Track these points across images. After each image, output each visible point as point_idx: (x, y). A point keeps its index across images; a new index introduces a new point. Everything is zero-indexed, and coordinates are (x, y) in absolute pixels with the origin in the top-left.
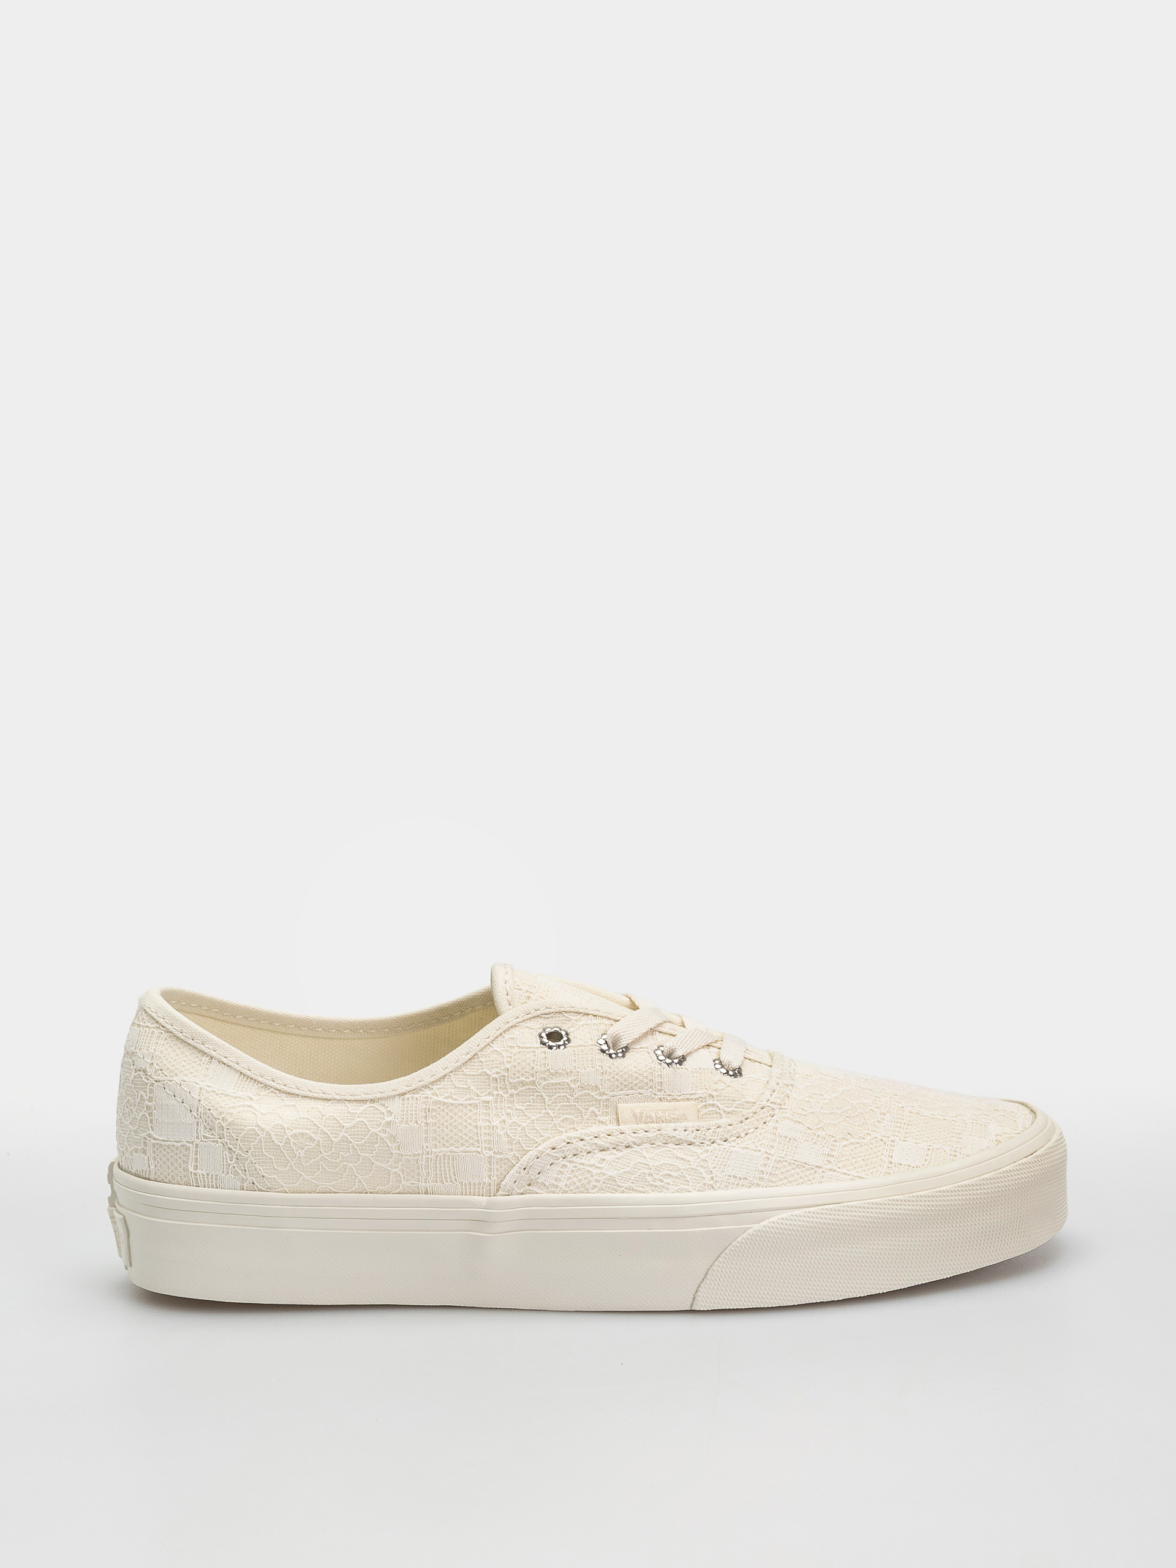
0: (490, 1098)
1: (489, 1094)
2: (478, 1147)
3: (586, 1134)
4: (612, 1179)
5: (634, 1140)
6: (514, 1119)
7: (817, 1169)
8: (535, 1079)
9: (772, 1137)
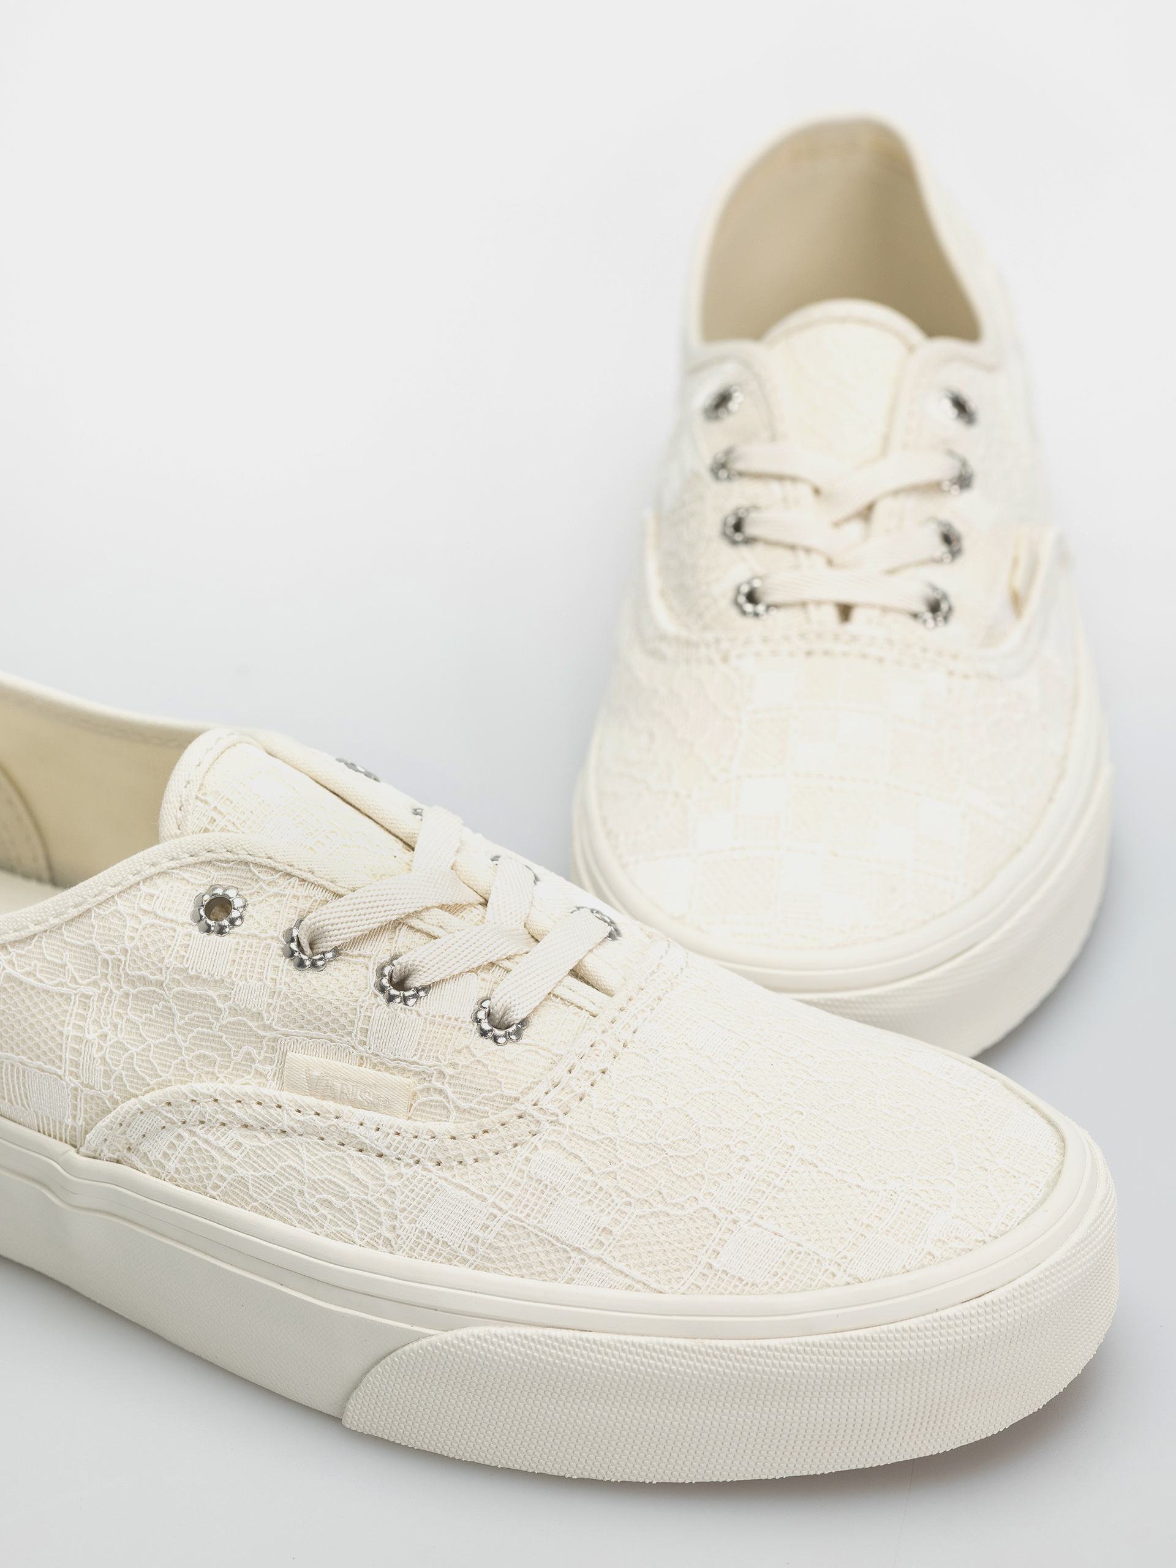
0: (91, 991)
1: (95, 984)
2: (60, 1068)
3: (223, 1093)
4: (242, 1182)
5: (292, 1123)
6: (121, 1036)
7: (573, 1254)
8: (163, 979)
9: (514, 1177)
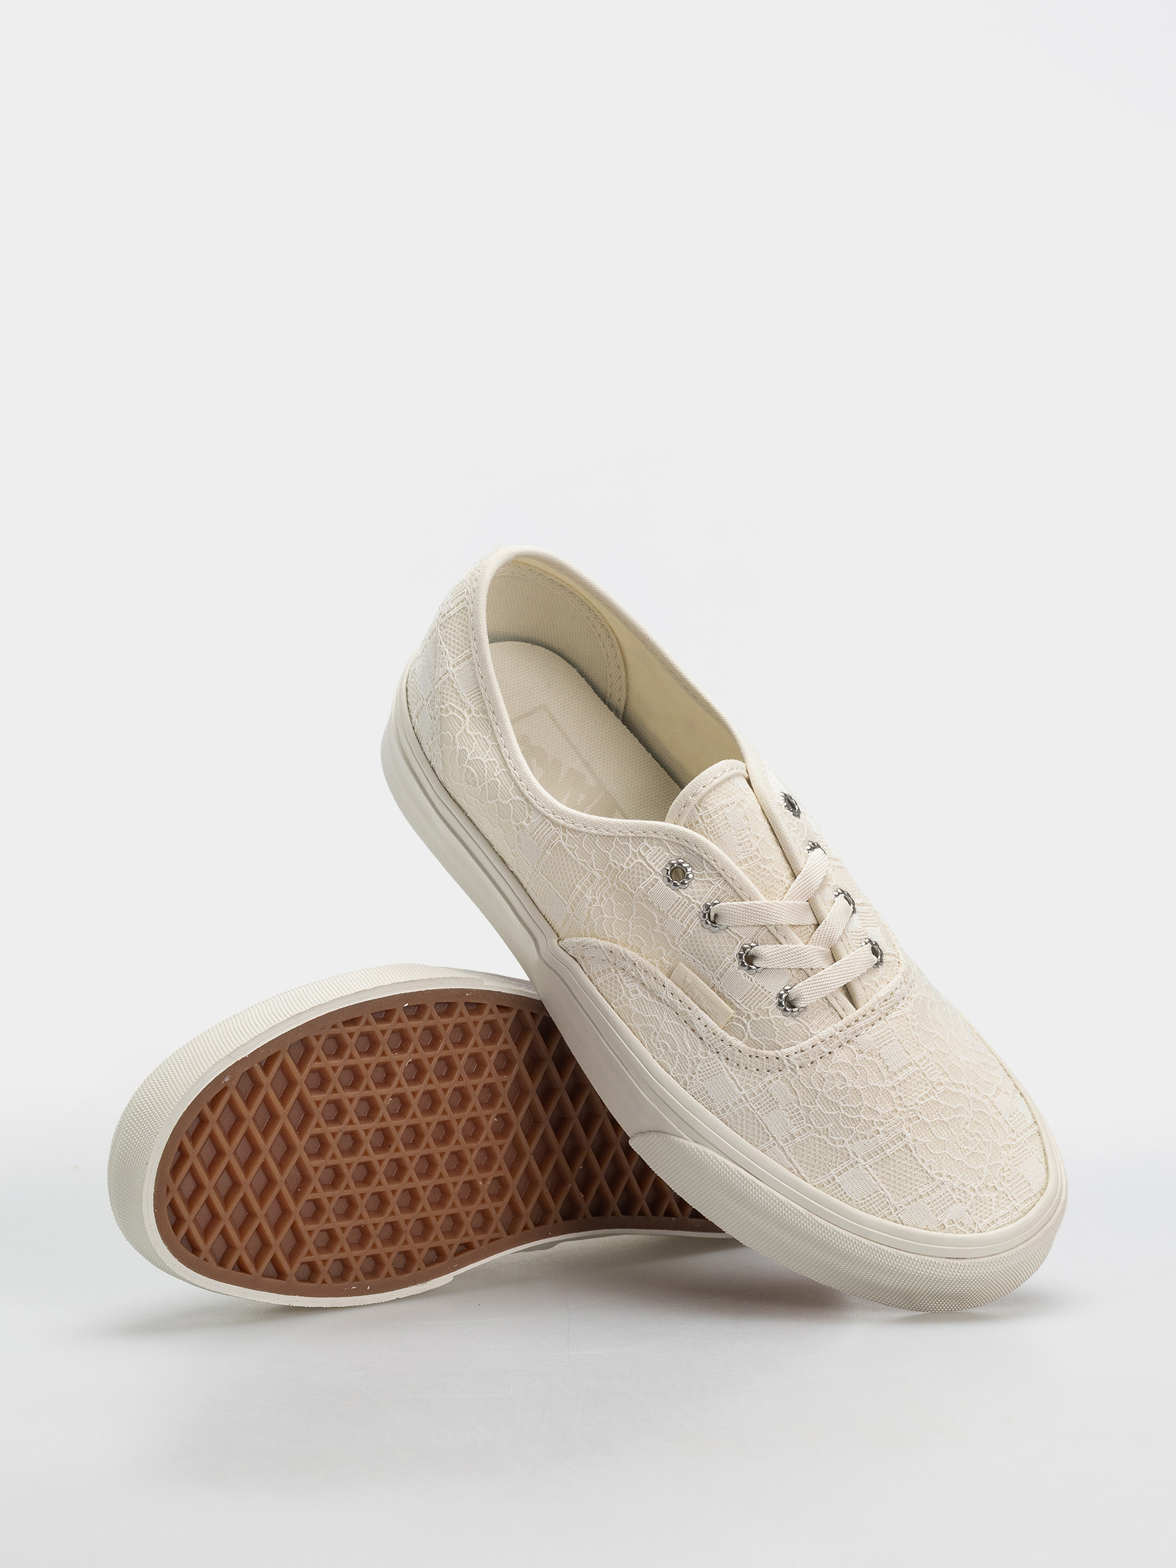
0: (597, 875)
1: (601, 873)
2: (567, 901)
3: (639, 963)
4: (630, 1011)
5: (666, 999)
6: (602, 906)
7: (771, 1139)
8: (635, 893)
9: (760, 1087)
